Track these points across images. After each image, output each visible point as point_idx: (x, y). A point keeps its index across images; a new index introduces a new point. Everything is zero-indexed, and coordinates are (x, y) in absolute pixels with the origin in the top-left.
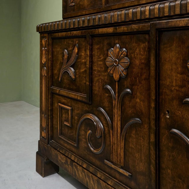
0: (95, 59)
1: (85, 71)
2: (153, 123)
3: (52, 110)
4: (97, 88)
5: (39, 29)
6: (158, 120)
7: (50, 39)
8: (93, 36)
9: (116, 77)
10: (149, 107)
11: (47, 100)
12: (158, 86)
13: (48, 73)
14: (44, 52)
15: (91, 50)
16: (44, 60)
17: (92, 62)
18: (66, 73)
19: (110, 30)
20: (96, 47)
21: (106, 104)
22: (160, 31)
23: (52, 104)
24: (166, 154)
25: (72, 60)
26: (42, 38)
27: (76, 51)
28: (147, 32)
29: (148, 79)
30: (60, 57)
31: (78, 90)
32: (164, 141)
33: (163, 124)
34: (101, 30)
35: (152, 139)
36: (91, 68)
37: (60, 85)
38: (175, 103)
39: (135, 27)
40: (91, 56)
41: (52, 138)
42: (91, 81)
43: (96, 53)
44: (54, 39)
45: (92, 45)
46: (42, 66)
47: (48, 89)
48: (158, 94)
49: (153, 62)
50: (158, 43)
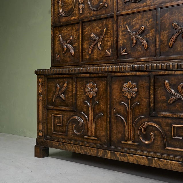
0: (78, 89)
1: (72, 95)
2: (108, 113)
3: (47, 119)
4: (79, 103)
5: (36, 72)
6: (110, 112)
8: (77, 78)
9: (91, 96)
10: (107, 107)
11: (43, 113)
12: (111, 99)
13: (44, 98)
14: (40, 86)
15: (76, 85)
16: (40, 90)
17: (76, 91)
18: (58, 97)
19: (88, 75)
20: (79, 83)
21: (85, 110)
22: (112, 77)
23: (47, 116)
24: (114, 125)
25: (63, 90)
27: (66, 85)
28: (106, 77)
29: (106, 96)
30: (53, 89)
31: (67, 105)
32: (113, 120)
33: (112, 114)
34: (82, 75)
35: (108, 120)
36: (76, 94)
37: (53, 104)
38: (117, 104)
39: (100, 75)
40: (76, 88)
41: (47, 135)
42: (76, 100)
43: (78, 86)
44: (48, 78)
45: (76, 82)
46: (38, 94)
47: (44, 107)
48: (111, 102)
49: (108, 89)
50: (111, 82)
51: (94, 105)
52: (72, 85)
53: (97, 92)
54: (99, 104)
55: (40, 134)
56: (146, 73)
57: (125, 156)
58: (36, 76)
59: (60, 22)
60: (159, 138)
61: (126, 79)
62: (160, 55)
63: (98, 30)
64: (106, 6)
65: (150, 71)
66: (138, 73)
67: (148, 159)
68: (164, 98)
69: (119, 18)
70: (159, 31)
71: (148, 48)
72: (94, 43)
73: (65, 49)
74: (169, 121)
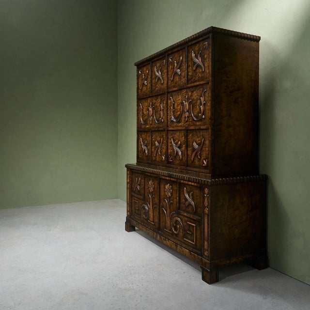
2: (158, 206)
3: (131, 203)
4: (146, 194)
8: (145, 175)
9: (151, 191)
12: (160, 195)
14: (128, 177)
15: (145, 180)
16: (128, 181)
17: (145, 184)
19: (149, 174)
20: (146, 179)
21: (149, 201)
22: (160, 179)
23: (132, 200)
24: (161, 216)
26: (127, 170)
27: (140, 179)
30: (134, 181)
31: (140, 195)
33: (160, 207)
35: (158, 211)
36: (144, 187)
37: (134, 192)
38: (163, 200)
39: (155, 176)
40: (144, 182)
41: (132, 215)
42: (144, 192)
43: (146, 181)
44: (132, 172)
45: (145, 178)
46: (128, 183)
47: (130, 194)
48: (160, 198)
49: (158, 188)
50: (160, 182)
51: (153, 198)
53: (154, 188)
54: (155, 198)
55: (128, 213)
56: (175, 180)
57: (165, 240)
60: (181, 231)
61: (167, 182)
65: (177, 179)
66: (171, 179)
68: (184, 200)
74: (186, 219)
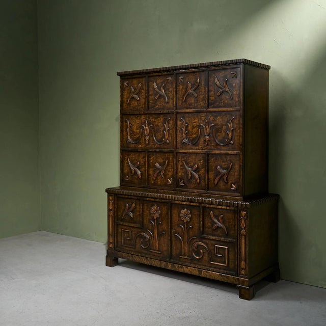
0: (145, 210)
1: (139, 215)
2: (169, 233)
3: (117, 233)
4: (145, 221)
7: (116, 197)
8: (144, 200)
9: (155, 218)
10: (168, 228)
11: (113, 227)
12: (171, 221)
13: (114, 214)
14: (111, 203)
15: (143, 206)
16: (111, 207)
17: (143, 211)
18: (127, 215)
19: (153, 200)
20: (145, 205)
21: (150, 228)
22: (172, 204)
23: (117, 230)
24: (174, 243)
25: (131, 209)
26: (109, 196)
27: (134, 205)
28: (167, 203)
29: (168, 219)
30: (123, 207)
31: (135, 223)
32: (173, 238)
33: (172, 233)
34: (148, 199)
35: (169, 238)
36: (143, 213)
37: (123, 220)
38: (176, 226)
39: (163, 200)
40: (143, 209)
41: (117, 247)
42: (143, 219)
43: (145, 207)
44: (118, 198)
45: (143, 204)
46: (109, 210)
47: (114, 222)
48: (171, 223)
49: (169, 213)
50: (171, 207)
51: (158, 225)
52: (140, 205)
53: (160, 215)
54: (162, 224)
55: (111, 246)
56: (197, 204)
57: (182, 268)
58: (107, 194)
59: (128, 147)
60: (206, 255)
61: (183, 207)
62: (209, 190)
63: (162, 161)
64: (168, 142)
65: (200, 203)
66: (191, 204)
67: (199, 271)
68: (210, 224)
69: (178, 154)
70: (208, 171)
71: (200, 182)
72: (158, 171)
73: (133, 172)
74: (213, 242)
